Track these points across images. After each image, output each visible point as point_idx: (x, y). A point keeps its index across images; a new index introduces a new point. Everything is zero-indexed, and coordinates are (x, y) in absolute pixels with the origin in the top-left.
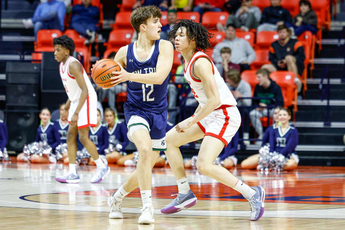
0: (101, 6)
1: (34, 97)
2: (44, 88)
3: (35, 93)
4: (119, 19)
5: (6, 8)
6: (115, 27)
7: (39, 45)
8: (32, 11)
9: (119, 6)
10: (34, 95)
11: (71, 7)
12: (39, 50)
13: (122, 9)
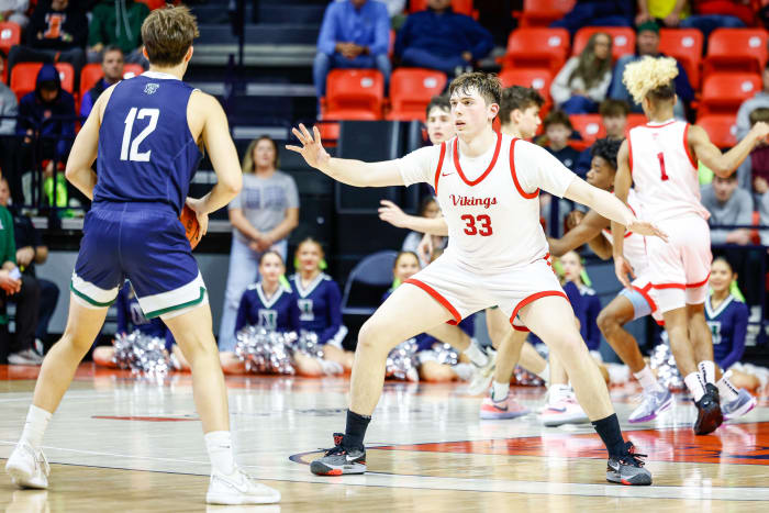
0: (475, 15)
1: (319, 225)
2: (344, 206)
3: (321, 216)
4: (515, 44)
5: (256, 20)
6: (507, 64)
7: (331, 105)
8: (313, 27)
9: (516, 14)
10: (320, 221)
11: (404, 17)
12: (332, 116)
13: (523, 22)
